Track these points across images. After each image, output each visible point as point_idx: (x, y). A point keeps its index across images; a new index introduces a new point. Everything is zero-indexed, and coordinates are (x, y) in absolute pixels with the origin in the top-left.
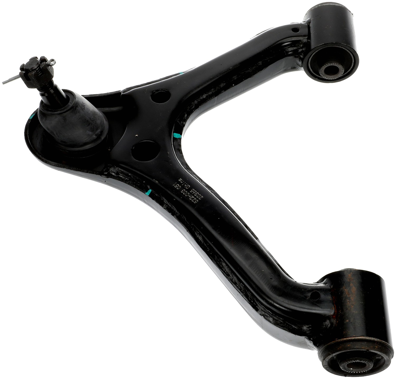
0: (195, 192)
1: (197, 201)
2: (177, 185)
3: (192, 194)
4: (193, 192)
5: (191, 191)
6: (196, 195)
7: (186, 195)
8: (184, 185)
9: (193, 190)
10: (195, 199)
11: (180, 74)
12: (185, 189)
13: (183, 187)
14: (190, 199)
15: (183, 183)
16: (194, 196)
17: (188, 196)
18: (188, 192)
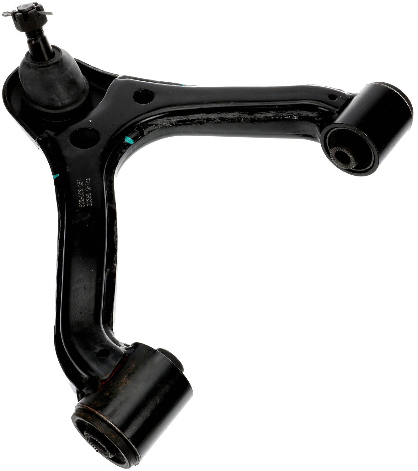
0: (90, 197)
1: (83, 206)
2: (81, 183)
3: (85, 198)
4: (87, 196)
5: (87, 195)
6: (88, 200)
7: (79, 196)
8: (87, 186)
9: (89, 195)
10: (84, 203)
11: (181, 85)
12: (84, 190)
13: (84, 187)
14: (79, 201)
15: (87, 184)
16: (85, 200)
17: (80, 197)
18: (83, 194)
